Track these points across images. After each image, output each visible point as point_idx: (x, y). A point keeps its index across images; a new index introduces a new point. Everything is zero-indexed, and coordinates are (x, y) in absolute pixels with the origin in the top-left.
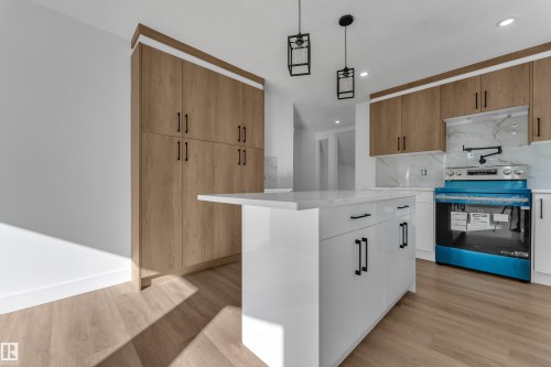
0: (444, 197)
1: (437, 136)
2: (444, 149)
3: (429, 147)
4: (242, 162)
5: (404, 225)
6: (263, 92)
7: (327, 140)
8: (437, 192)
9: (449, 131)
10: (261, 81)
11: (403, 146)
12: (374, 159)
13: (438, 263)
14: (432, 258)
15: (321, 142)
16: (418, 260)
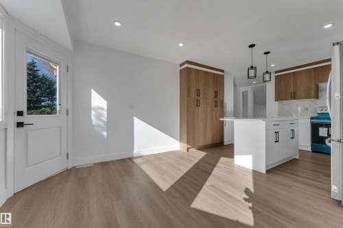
0: (315, 121)
1: (313, 92)
2: (317, 97)
3: (308, 97)
4: (216, 106)
5: (292, 130)
6: (223, 76)
7: (247, 91)
8: (312, 118)
9: (320, 89)
10: (223, 71)
11: (294, 96)
12: (277, 102)
13: (313, 151)
14: (310, 149)
15: (243, 92)
16: (300, 150)
